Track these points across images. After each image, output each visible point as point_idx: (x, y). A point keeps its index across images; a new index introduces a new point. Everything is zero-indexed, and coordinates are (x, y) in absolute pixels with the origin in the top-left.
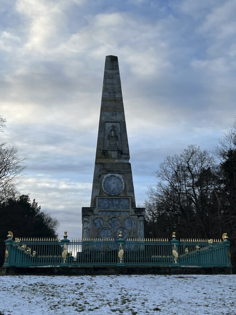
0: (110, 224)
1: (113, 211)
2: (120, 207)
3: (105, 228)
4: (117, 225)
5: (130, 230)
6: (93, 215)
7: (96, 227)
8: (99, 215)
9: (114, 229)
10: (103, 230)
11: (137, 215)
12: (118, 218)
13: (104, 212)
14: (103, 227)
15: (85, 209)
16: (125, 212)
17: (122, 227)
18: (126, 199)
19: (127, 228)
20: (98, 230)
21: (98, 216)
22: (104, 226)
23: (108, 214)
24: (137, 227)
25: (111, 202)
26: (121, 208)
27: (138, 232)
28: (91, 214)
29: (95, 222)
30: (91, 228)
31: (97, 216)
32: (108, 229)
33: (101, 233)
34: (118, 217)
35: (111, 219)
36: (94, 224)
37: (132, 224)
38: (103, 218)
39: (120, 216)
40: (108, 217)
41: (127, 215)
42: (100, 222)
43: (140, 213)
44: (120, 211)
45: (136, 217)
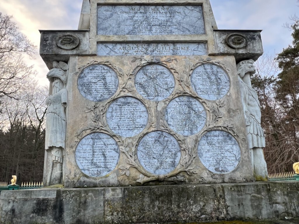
0: (142, 86)
1: (149, 43)
2: (173, 30)
3: (122, 100)
4: (165, 87)
5: (214, 102)
6: (78, 55)
7: (91, 94)
8: (100, 57)
9: (157, 103)
10: (114, 106)
11: (233, 51)
12: (170, 65)
13: (119, 46)
14: (115, 96)
15: (50, 36)
16: (193, 46)
17: (184, 94)
18: (190, 7)
19: (204, 97)
20: (95, 107)
21: (99, 60)
22: (118, 91)
23: (134, 51)
24: (238, 92)
25: (141, 15)
26: (176, 32)
27: (245, 108)
28: (70, 53)
29: (85, 80)
30: (71, 98)
31: (90, 60)
32: (133, 100)
33: (109, 115)
34: (169, 61)
35: (143, 67)
36: (83, 85)
37: (218, 84)
38: (117, 65)
39: (177, 57)
40: (134, 61)
41: (200, 53)
42: (104, 79)
43: (245, 47)
44: (174, 43)
45: (232, 60)
